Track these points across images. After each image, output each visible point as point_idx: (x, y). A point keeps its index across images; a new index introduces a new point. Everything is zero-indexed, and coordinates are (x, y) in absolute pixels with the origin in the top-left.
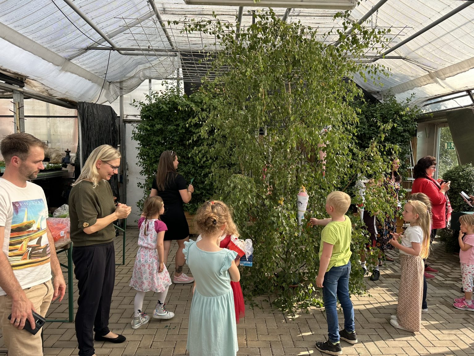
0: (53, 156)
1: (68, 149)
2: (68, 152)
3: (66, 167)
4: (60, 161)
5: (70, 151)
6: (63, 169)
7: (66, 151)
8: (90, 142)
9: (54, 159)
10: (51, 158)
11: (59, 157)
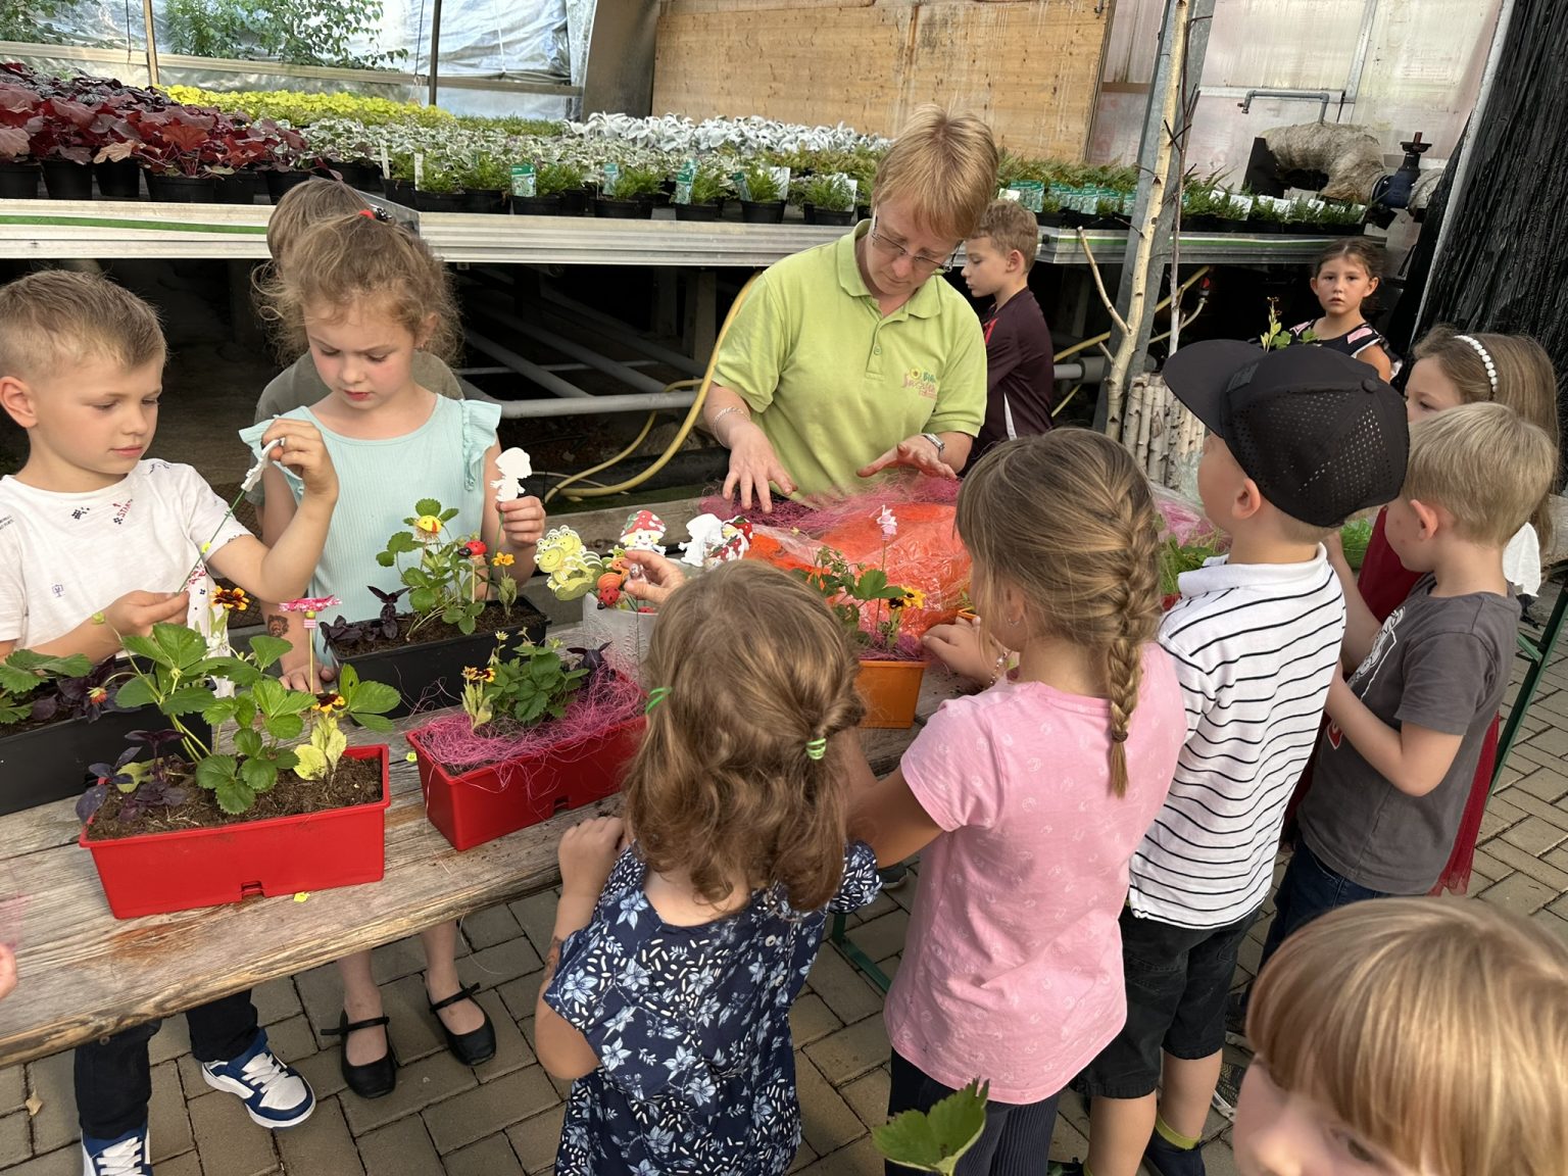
0: (1343, 164)
1: (1419, 135)
2: (1415, 149)
3: (1385, 226)
4: (1368, 190)
5: (1426, 146)
6: (1371, 230)
7: (1406, 146)
8: (1538, 96)
9: (1342, 181)
10: (1335, 171)
11: (1366, 170)
